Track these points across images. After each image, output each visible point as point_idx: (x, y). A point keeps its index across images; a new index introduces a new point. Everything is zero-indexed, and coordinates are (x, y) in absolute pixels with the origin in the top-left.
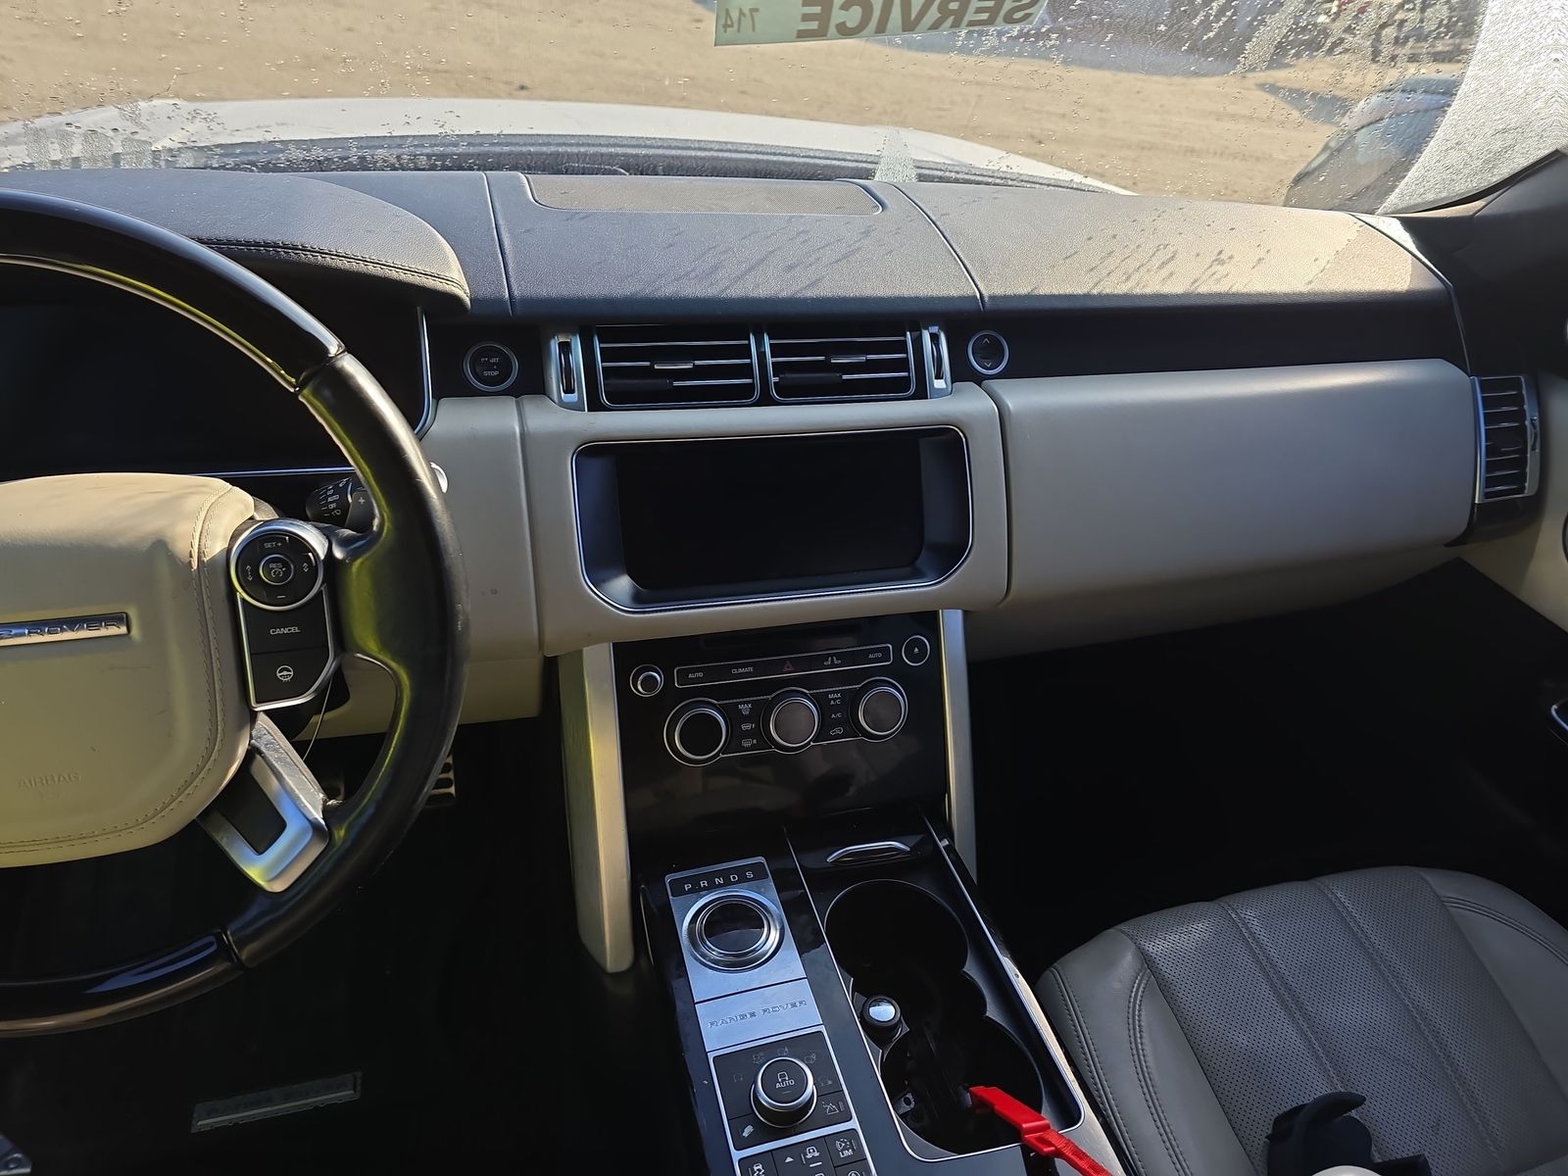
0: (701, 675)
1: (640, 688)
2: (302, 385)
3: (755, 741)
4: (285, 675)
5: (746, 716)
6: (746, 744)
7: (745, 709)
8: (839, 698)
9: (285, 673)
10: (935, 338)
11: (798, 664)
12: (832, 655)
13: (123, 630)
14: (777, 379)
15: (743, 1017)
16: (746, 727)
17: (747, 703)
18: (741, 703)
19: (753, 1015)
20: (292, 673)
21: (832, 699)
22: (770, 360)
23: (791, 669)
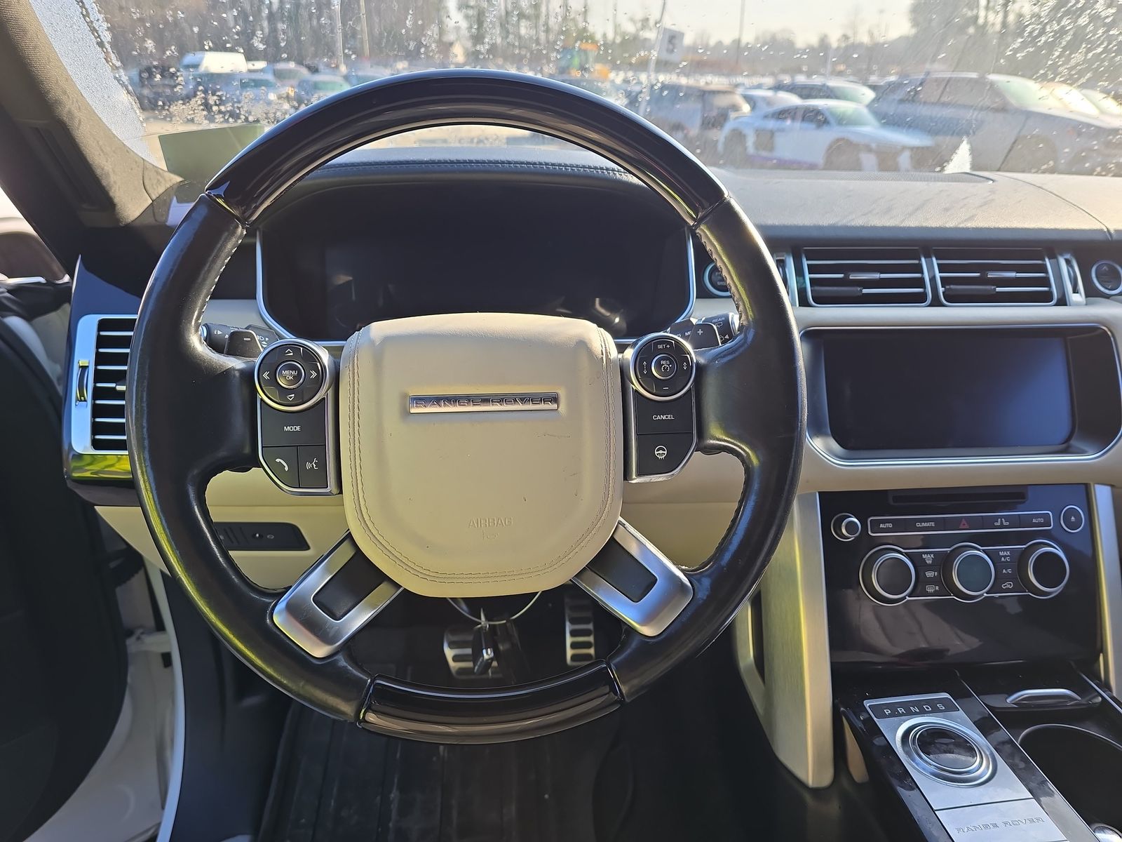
0: (890, 525)
1: (844, 531)
2: (699, 221)
3: (937, 588)
4: (661, 454)
5: (930, 565)
6: (930, 589)
7: (929, 559)
8: (1008, 556)
9: (661, 452)
10: (1068, 262)
11: (972, 524)
12: (1001, 517)
13: (555, 406)
14: (943, 289)
15: (986, 826)
16: (930, 574)
17: (930, 553)
18: (925, 553)
19: (995, 826)
20: (666, 452)
21: (1003, 556)
22: (938, 275)
23: (967, 526)
